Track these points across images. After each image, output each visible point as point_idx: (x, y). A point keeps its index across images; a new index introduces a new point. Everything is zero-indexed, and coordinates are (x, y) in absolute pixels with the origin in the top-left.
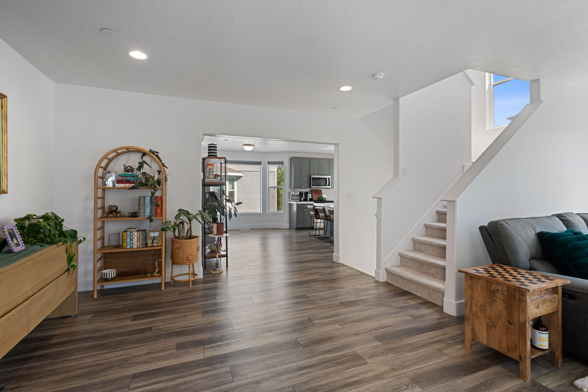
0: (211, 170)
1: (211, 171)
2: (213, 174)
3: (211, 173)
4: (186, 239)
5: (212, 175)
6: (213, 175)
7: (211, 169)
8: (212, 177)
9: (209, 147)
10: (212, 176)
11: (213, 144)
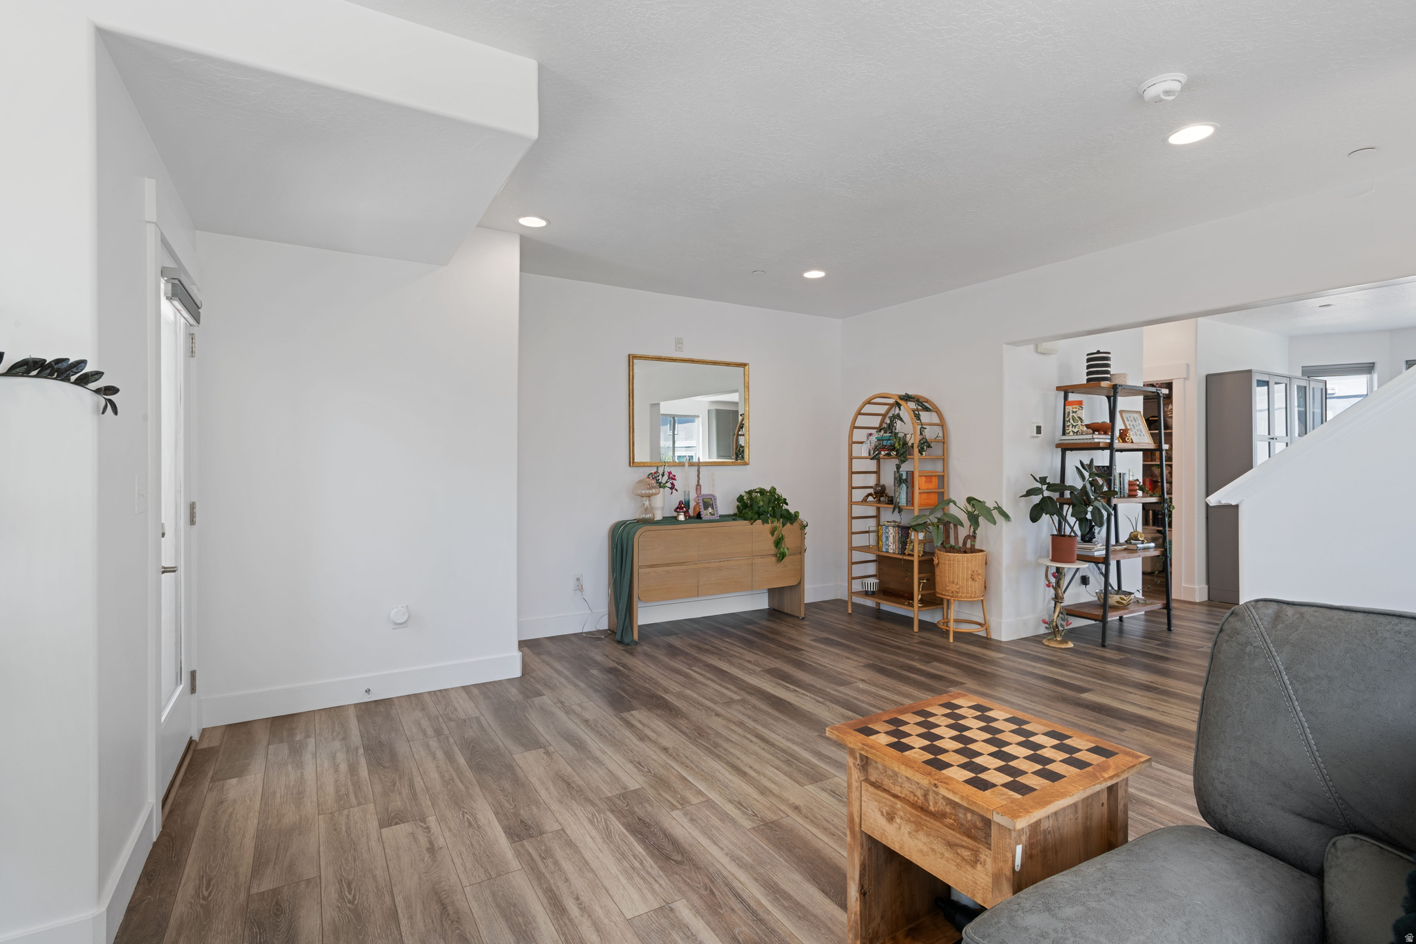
0: (1071, 414)
1: (1071, 417)
2: (1075, 424)
3: (1071, 421)
4: (959, 551)
5: (1073, 426)
6: (1075, 426)
7: (1071, 412)
8: (1073, 431)
9: (1088, 360)
10: (1073, 429)
11: (1098, 352)
